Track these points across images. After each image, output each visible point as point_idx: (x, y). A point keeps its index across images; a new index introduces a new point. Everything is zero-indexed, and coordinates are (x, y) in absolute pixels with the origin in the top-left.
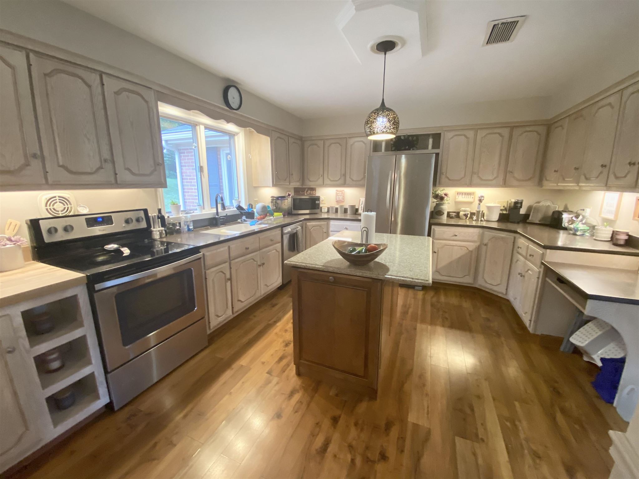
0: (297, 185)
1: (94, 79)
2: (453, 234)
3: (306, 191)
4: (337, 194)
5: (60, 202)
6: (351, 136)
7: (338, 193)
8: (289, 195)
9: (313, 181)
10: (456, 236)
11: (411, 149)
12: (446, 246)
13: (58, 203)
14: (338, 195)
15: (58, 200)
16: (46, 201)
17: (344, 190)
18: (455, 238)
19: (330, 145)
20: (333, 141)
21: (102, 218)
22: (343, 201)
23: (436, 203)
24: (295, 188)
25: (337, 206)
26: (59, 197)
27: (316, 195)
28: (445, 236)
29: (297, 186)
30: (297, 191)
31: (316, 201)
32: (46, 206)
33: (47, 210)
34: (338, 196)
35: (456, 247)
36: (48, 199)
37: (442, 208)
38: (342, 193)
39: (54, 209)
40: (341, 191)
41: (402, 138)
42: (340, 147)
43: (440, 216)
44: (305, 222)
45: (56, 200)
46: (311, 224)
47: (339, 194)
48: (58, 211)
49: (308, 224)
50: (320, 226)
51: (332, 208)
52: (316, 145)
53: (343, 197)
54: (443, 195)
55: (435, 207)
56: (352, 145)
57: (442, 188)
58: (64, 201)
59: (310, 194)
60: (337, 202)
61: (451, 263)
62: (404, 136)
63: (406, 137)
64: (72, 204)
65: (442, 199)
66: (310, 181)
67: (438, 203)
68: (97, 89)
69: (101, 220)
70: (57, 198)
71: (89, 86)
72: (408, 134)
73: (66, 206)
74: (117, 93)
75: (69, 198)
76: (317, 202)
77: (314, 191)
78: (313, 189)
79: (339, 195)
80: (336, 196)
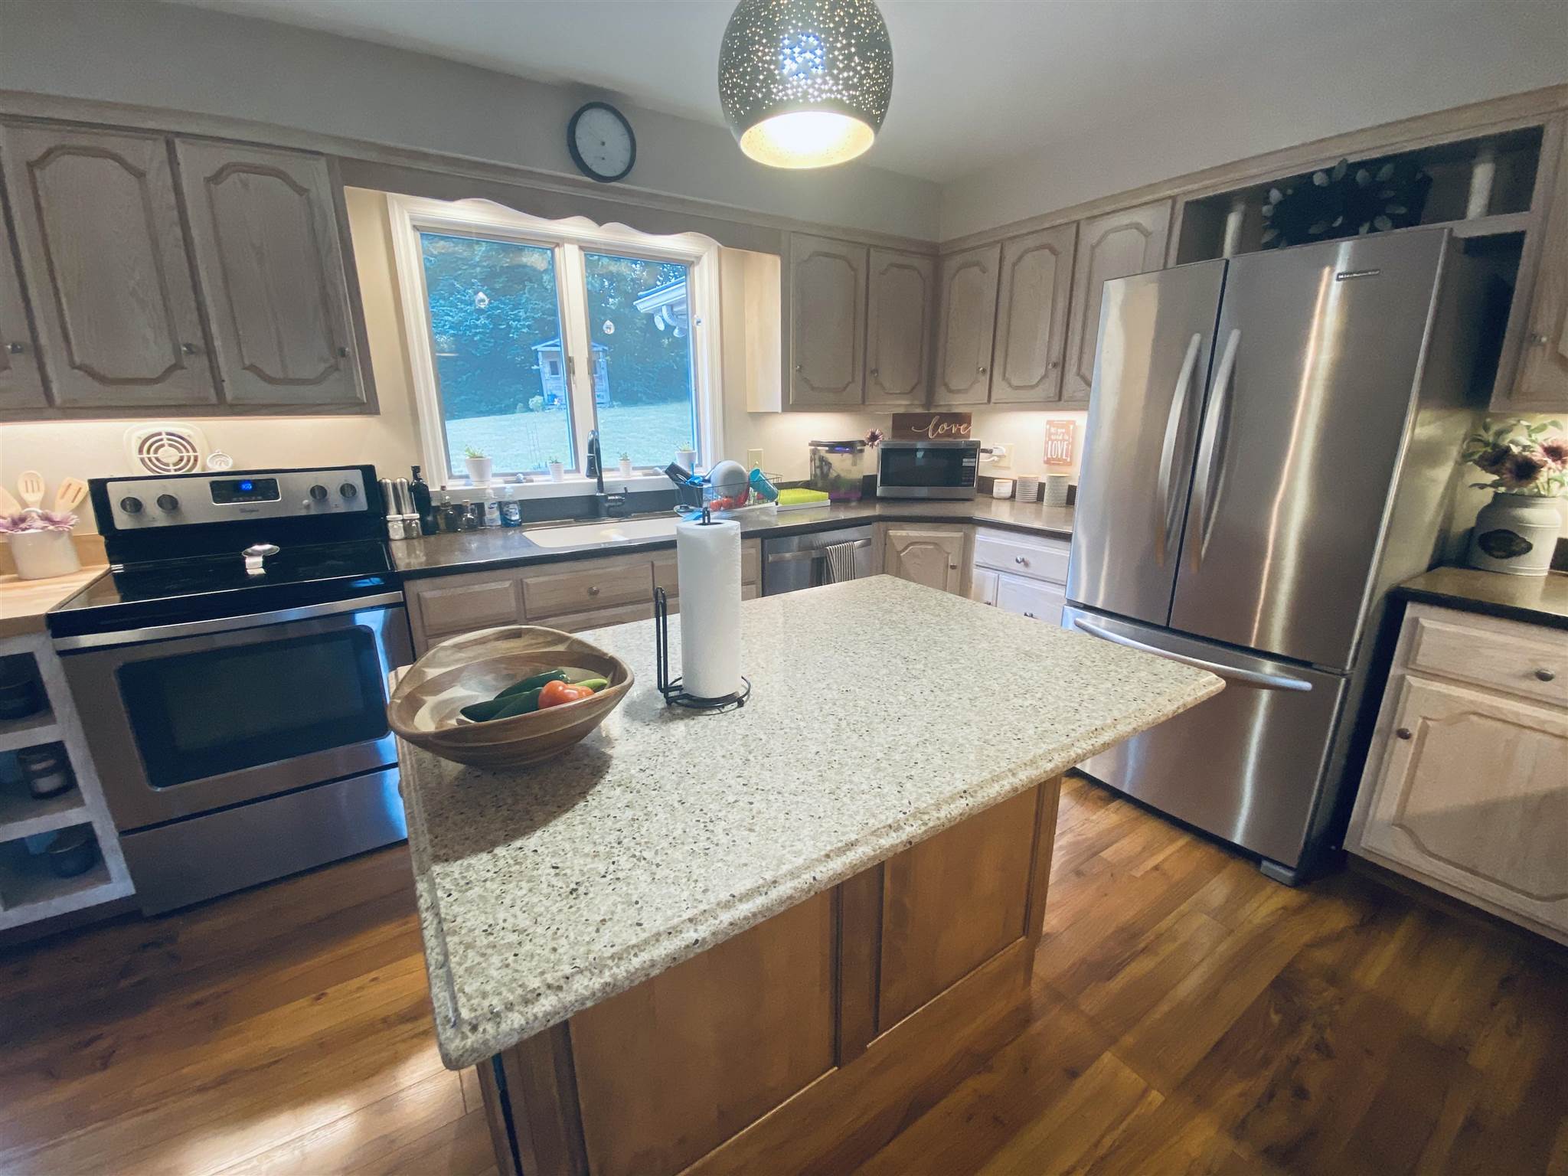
0: (902, 405)
1: (151, 155)
2: (1535, 668)
3: (931, 427)
4: (1049, 434)
5: (170, 445)
6: (1096, 212)
7: (1053, 430)
8: (874, 438)
9: (959, 391)
10: (1544, 677)
11: (1364, 229)
12: (1474, 718)
13: (166, 447)
14: (1053, 437)
15: (165, 442)
16: (140, 442)
17: (1073, 423)
18: (1539, 687)
19: (1020, 258)
20: (1030, 242)
21: (254, 483)
22: (1069, 460)
23: (1496, 495)
24: (897, 418)
25: (1043, 479)
26: (168, 434)
27: (971, 439)
28: (1475, 669)
29: (901, 410)
30: (901, 423)
31: (964, 460)
32: (141, 451)
33: (142, 460)
34: (1053, 441)
35: (1539, 736)
36: (143, 438)
37: (1519, 520)
38: (1067, 432)
39: (158, 459)
40: (1065, 425)
41: (1318, 180)
42: (1053, 258)
43: (1502, 557)
44: (882, 525)
45: (161, 440)
46: (903, 533)
47: (1056, 434)
48: (168, 465)
49: (891, 533)
50: (935, 544)
51: (1025, 482)
52: (977, 264)
53: (1067, 445)
54: (1538, 455)
55: (1488, 507)
56: (1093, 248)
57: (1541, 419)
58: (176, 441)
59: (949, 434)
60: (1048, 462)
61: (1487, 813)
62: (1328, 172)
63: (1339, 175)
64: (198, 450)
65: (1527, 470)
66: (950, 391)
67: (1502, 490)
68: (159, 179)
69: (250, 487)
70: (164, 436)
71: (140, 175)
72: (1352, 159)
73: (185, 454)
74: (216, 178)
75: (189, 436)
76: (966, 462)
77: (965, 425)
78: (963, 419)
79: (1057, 440)
80: (1047, 443)
